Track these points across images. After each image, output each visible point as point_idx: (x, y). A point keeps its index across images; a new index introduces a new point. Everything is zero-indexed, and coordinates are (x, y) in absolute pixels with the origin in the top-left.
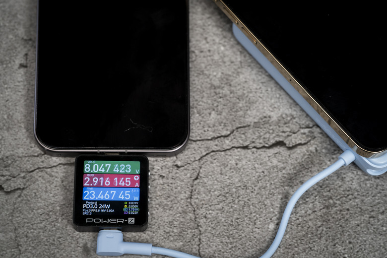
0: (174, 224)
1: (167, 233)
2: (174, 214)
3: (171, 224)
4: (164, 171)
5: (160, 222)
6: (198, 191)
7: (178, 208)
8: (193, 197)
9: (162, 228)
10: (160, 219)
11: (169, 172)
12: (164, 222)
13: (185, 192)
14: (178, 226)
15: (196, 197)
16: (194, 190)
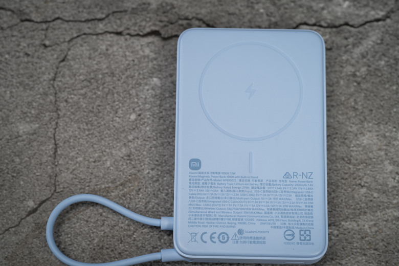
0: (32, 105)
1: (25, 113)
2: (34, 94)
3: (30, 104)
4: (30, 49)
5: (18, 101)
6: (63, 74)
7: (39, 89)
8: (56, 79)
9: (19, 107)
10: (19, 98)
11: (36, 51)
13: (49, 73)
14: (37, 107)
15: (59, 79)
16: (58, 73)
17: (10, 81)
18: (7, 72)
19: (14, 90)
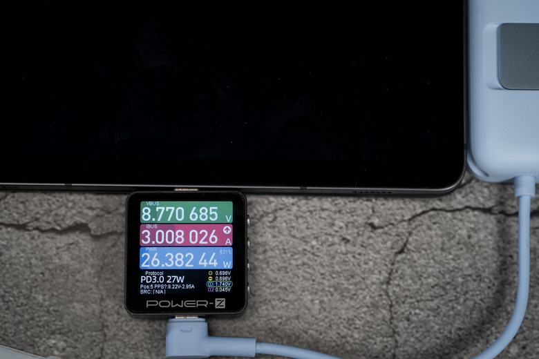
0: (355, 324)
1: (343, 337)
2: (358, 306)
3: (350, 322)
4: (350, 232)
5: (333, 317)
6: (402, 273)
7: (365, 298)
8: (391, 282)
9: (334, 327)
10: (333, 313)
11: (358, 234)
12: (340, 318)
13: (380, 272)
14: (361, 328)
15: (396, 282)
16: (394, 271)
17: (319, 284)
18: (314, 269)
19: (325, 299)
